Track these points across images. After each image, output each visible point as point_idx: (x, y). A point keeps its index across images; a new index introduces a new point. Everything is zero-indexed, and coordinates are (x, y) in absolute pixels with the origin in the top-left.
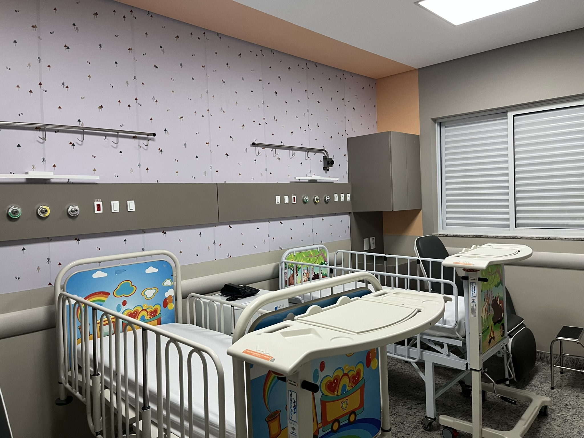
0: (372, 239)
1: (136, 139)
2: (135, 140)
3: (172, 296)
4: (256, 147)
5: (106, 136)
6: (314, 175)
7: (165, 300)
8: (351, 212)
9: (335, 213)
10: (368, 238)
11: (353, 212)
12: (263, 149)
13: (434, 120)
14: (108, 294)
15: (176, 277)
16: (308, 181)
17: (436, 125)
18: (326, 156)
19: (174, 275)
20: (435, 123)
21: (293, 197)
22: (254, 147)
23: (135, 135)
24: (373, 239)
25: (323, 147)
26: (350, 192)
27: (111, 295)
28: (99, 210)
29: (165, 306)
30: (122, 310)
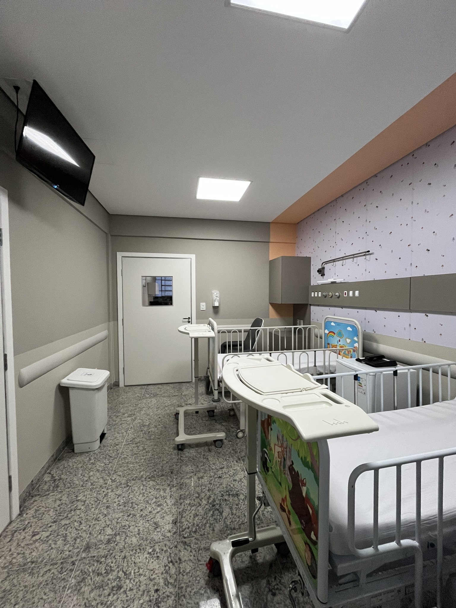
27: (336, 335)
28: (345, 295)
29: (354, 351)
30: (339, 344)
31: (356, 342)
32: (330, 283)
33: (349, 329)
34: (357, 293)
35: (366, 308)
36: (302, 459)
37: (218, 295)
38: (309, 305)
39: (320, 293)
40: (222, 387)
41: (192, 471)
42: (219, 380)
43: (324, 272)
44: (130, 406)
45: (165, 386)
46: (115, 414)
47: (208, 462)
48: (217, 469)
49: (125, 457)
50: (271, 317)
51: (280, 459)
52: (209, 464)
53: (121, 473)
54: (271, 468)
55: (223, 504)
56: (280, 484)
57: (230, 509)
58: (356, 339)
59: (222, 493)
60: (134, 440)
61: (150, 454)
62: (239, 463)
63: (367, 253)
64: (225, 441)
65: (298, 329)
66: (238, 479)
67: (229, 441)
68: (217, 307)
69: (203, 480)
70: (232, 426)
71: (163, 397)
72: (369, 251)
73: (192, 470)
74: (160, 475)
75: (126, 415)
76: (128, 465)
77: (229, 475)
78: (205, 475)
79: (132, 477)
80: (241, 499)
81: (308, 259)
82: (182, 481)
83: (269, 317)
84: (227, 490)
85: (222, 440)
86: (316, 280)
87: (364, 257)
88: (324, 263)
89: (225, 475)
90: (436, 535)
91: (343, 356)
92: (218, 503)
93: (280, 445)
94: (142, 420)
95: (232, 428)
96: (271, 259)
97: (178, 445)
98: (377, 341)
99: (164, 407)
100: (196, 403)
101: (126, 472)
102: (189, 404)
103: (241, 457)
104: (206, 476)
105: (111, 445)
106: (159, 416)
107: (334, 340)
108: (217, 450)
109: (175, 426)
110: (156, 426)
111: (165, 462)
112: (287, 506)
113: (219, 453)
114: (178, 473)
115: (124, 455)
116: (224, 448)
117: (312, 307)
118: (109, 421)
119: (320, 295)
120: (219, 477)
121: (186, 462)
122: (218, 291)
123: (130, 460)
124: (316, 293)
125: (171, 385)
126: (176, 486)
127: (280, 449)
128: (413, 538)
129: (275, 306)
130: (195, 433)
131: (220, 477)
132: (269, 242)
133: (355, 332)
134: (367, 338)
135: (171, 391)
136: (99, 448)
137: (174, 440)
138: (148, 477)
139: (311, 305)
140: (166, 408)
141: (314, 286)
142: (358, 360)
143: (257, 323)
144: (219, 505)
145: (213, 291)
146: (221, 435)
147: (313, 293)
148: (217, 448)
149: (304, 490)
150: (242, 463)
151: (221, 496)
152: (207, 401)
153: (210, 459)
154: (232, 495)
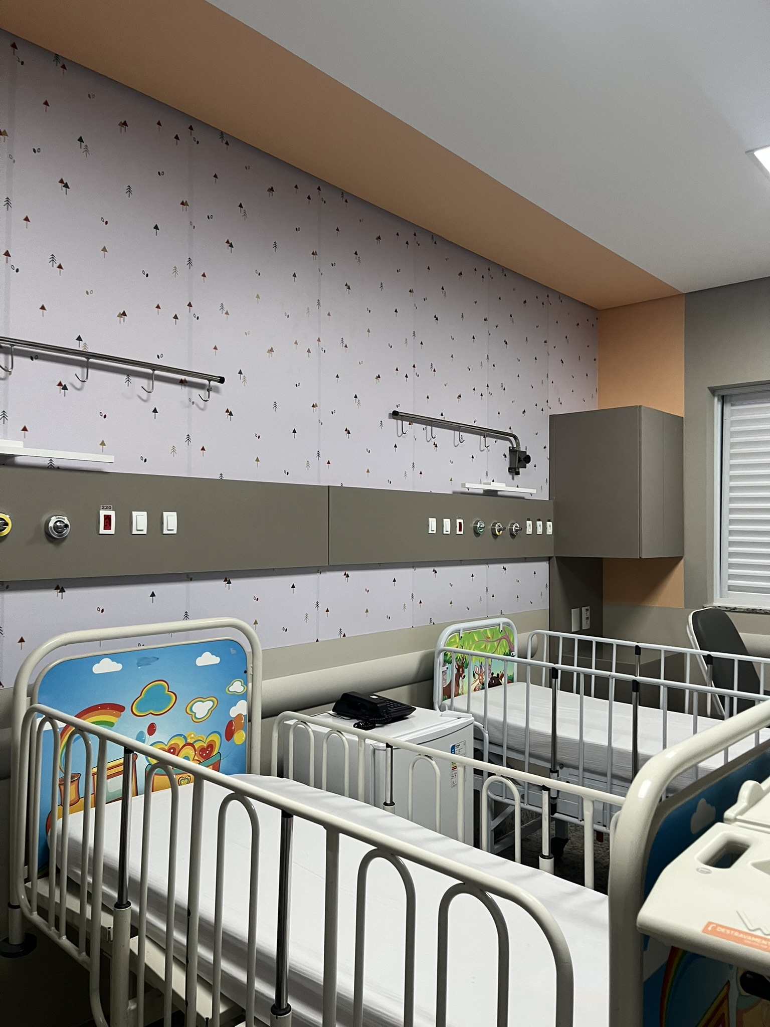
0: (585, 610)
1: (185, 386)
2: (183, 388)
3: (244, 716)
4: (397, 419)
5: (128, 376)
6: (493, 481)
7: (230, 724)
8: (552, 557)
9: (526, 558)
10: (579, 609)
11: (556, 557)
12: (410, 424)
13: (713, 391)
14: (121, 709)
15: (252, 675)
16: (481, 492)
17: (716, 399)
18: (515, 446)
19: (250, 671)
20: (714, 396)
21: (458, 521)
22: (395, 420)
23: (183, 377)
24: (587, 610)
25: (510, 428)
26: (552, 519)
29: (229, 737)
34: (171, 521)
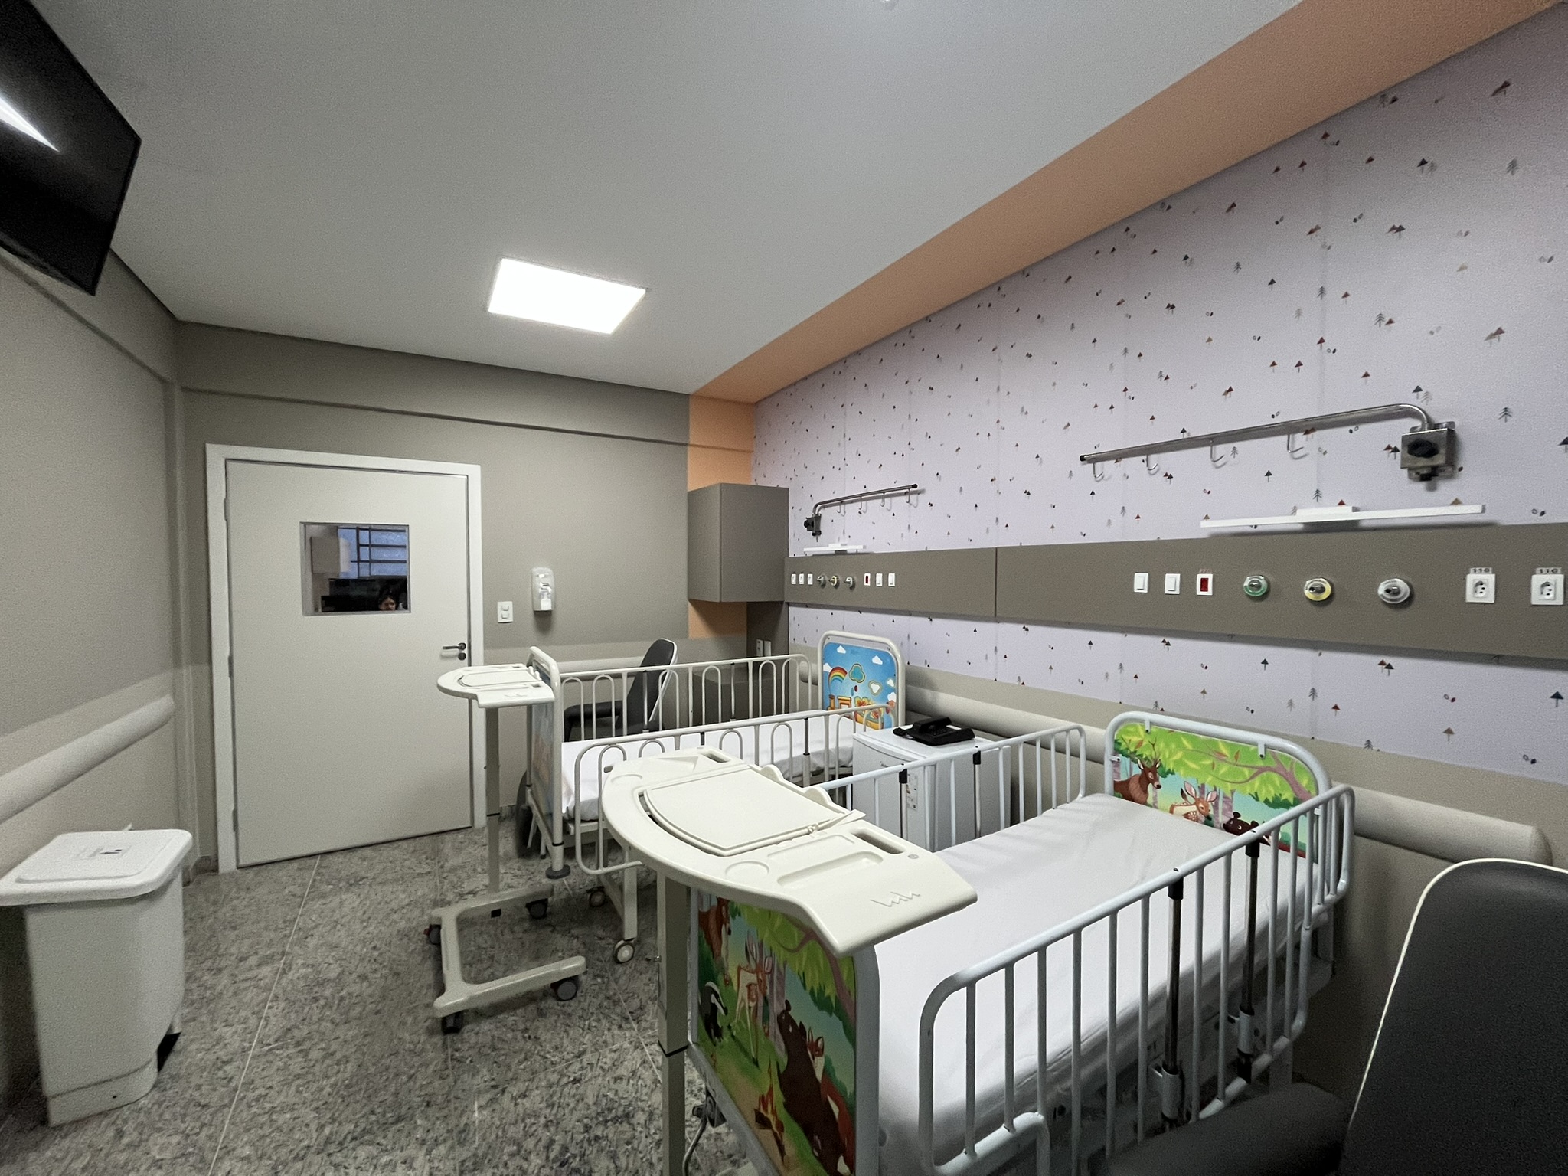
6: (1342, 503)
21: (1200, 577)
27: (848, 674)
28: (867, 582)
29: (888, 712)
30: (855, 696)
31: (890, 690)
32: (834, 552)
33: (877, 660)
34: (892, 578)
35: (909, 613)
36: (812, 992)
37: (549, 581)
38: (784, 606)
39: (810, 576)
40: (574, 836)
41: (493, 1083)
42: (566, 817)
43: (818, 526)
44: (266, 928)
45: (386, 852)
46: (208, 963)
47: (540, 1048)
48: (567, 1061)
49: (260, 1096)
50: (691, 635)
51: (753, 1001)
52: (542, 1053)
53: (247, 1151)
54: (729, 1027)
55: (591, 1153)
56: (756, 1062)
57: (612, 1157)
58: (891, 683)
59: (585, 1121)
60: (289, 1035)
61: (349, 1066)
62: (627, 1029)
63: (912, 489)
64: (583, 978)
65: (763, 663)
66: (625, 1074)
67: (595, 976)
68: (548, 613)
69: (527, 1103)
70: (600, 933)
71: (380, 883)
72: (915, 486)
73: (493, 1079)
74: (391, 1120)
75: (253, 960)
76: (274, 1117)
77: (601, 1068)
78: (533, 1086)
79: (291, 1151)
80: (639, 1124)
81: (782, 494)
82: (464, 1120)
83: (687, 637)
84: (599, 1111)
85: (576, 977)
86: (801, 545)
87: (905, 498)
88: (819, 506)
89: (591, 1069)
90: (1068, 1090)
91: (866, 724)
92: (577, 1152)
93: (753, 967)
94: (313, 966)
95: (601, 939)
96: (691, 487)
97: (444, 1020)
98: (932, 687)
99: (389, 915)
100: (493, 886)
101: (268, 1140)
102: (469, 893)
103: (630, 1012)
104: (537, 1088)
105: (203, 1070)
106: (373, 945)
107: (844, 688)
108: (563, 1006)
109: (429, 964)
110: (363, 978)
111: (404, 1078)
112: (774, 1112)
113: (569, 1015)
114: (449, 1101)
115: (255, 1089)
116: (582, 999)
117: (792, 609)
118: (188, 991)
119: (810, 582)
120: (574, 1080)
121: (471, 1061)
122: (549, 570)
123: (281, 1098)
124: (802, 575)
125: (404, 844)
126: (445, 1141)
127: (753, 978)
128: (1032, 1107)
129: (704, 608)
130: (492, 973)
131: (576, 1081)
132: (686, 445)
133: (889, 668)
134: (914, 679)
135: (407, 863)
136: (154, 1086)
137: (429, 1005)
138: (349, 1137)
139: (788, 604)
140: (395, 916)
141: (796, 559)
142: (898, 732)
143: (659, 653)
144: (577, 1159)
145: (535, 570)
146: (573, 965)
147: (794, 576)
148: (562, 1003)
149: (819, 1064)
150: (635, 1026)
151: (584, 1132)
152: (521, 876)
153: (544, 1036)
154: (611, 1120)
